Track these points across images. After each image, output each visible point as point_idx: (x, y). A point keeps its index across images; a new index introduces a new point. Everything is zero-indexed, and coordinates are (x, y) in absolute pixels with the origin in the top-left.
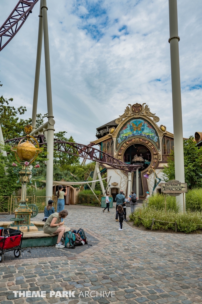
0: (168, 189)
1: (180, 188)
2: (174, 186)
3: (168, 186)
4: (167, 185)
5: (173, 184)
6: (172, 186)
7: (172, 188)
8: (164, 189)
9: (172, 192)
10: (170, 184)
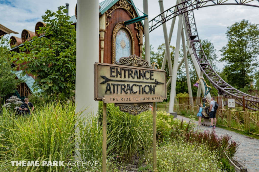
0: (119, 87)
1: (153, 85)
2: (136, 79)
3: (119, 78)
4: (118, 72)
5: (134, 70)
6: (131, 79)
7: (131, 84)
8: (104, 87)
9: (132, 101)
10: (125, 70)
